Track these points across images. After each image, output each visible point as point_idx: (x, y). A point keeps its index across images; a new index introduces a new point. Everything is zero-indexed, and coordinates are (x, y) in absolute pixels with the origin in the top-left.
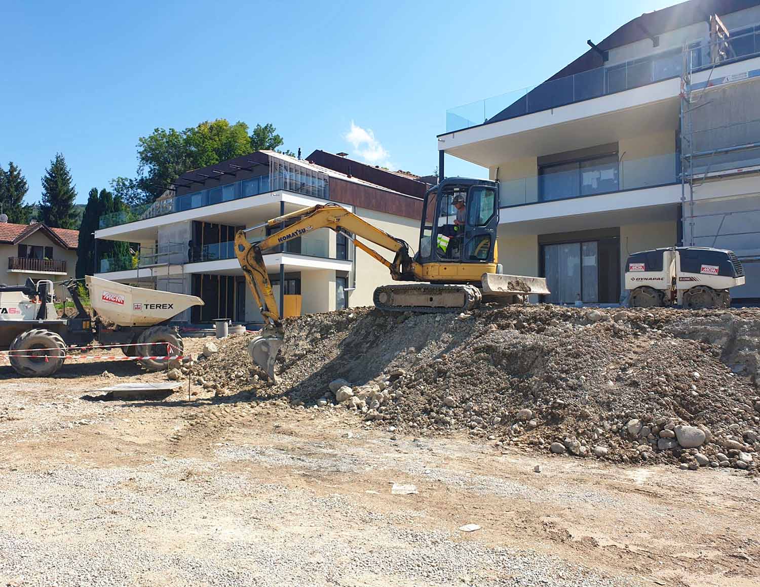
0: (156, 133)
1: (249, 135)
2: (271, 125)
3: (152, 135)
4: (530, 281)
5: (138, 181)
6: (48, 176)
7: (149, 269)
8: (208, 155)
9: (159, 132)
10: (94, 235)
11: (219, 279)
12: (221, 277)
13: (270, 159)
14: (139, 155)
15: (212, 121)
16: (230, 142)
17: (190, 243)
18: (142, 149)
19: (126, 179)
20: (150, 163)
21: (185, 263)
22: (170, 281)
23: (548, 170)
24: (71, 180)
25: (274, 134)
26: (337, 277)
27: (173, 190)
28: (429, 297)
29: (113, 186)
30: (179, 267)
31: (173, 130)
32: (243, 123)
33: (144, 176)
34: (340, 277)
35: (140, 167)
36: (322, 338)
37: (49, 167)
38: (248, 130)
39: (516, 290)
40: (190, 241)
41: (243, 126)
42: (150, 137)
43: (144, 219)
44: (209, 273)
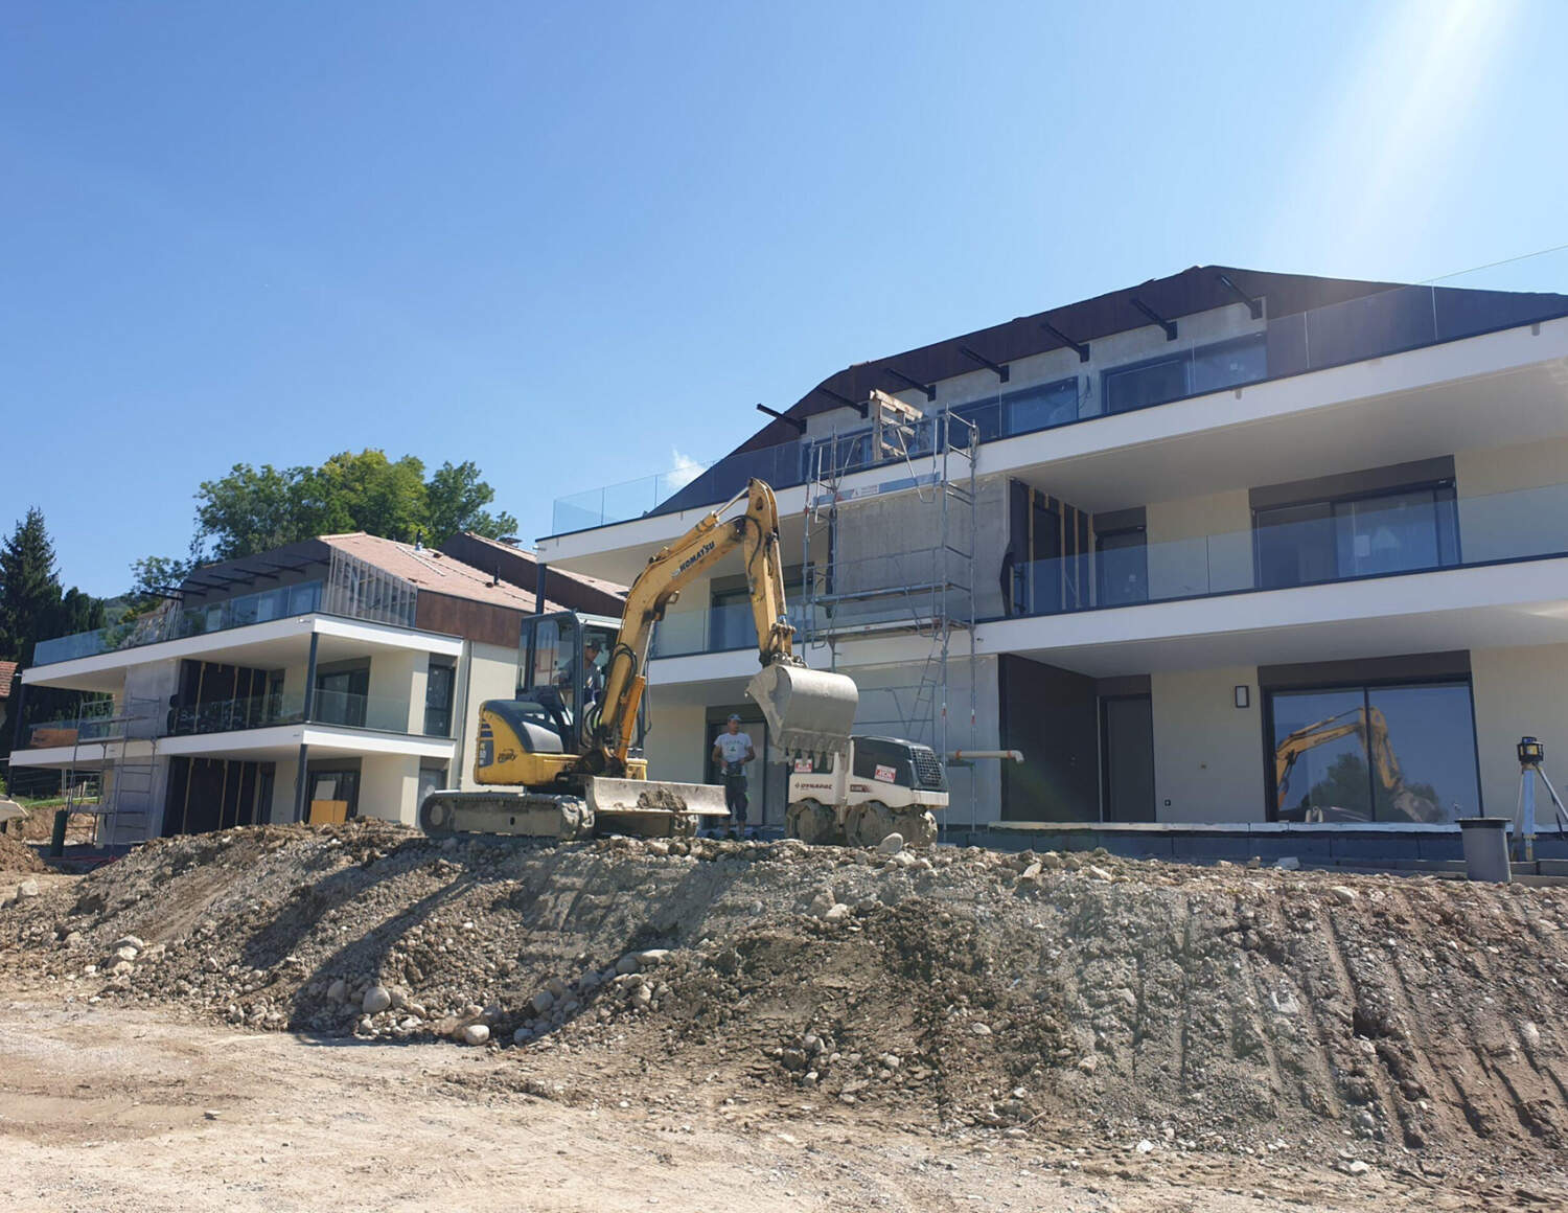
0: (236, 474)
1: (424, 482)
2: (472, 465)
3: (227, 477)
4: (690, 792)
5: (193, 564)
6: (8, 551)
7: (99, 745)
8: (334, 520)
9: (243, 471)
10: (20, 678)
11: (226, 767)
12: (231, 763)
13: (332, 553)
14: (198, 515)
15: (356, 452)
16: (384, 495)
17: (174, 700)
18: (204, 503)
19: (167, 561)
20: (224, 529)
21: (160, 737)
22: (125, 769)
23: (729, 600)
24: (52, 560)
25: (477, 481)
26: (421, 769)
27: (177, 599)
28: (510, 816)
29: (138, 575)
30: (149, 744)
31: (269, 469)
32: (414, 458)
33: (203, 556)
34: (429, 770)
35: (198, 537)
36: (174, 876)
37: (11, 535)
38: (425, 472)
39: (654, 807)
40: (172, 697)
41: (414, 465)
42: (222, 482)
43: (125, 649)
44: (207, 756)
